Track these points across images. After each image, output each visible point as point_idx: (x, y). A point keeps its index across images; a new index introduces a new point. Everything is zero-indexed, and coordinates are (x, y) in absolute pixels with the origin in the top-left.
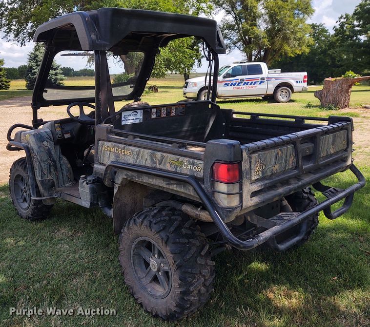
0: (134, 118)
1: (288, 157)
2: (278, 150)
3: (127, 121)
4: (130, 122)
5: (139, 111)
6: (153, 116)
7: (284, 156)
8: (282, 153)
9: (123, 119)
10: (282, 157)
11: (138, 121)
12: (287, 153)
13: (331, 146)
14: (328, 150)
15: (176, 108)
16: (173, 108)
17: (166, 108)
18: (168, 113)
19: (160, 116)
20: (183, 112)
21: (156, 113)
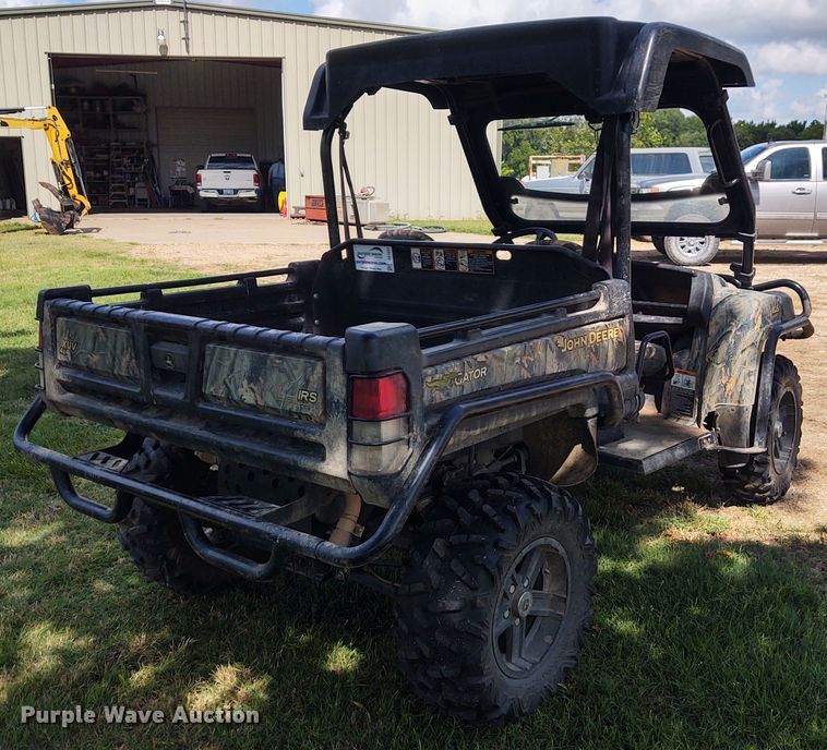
1: (118, 351)
2: (99, 328)
3: (365, 265)
4: (369, 267)
5: (385, 250)
7: (110, 346)
8: (106, 337)
9: (357, 259)
10: (105, 344)
11: (384, 269)
12: (116, 342)
13: (245, 382)
14: (232, 387)
15: (469, 257)
16: (460, 253)
17: (441, 251)
18: (452, 265)
19: (432, 266)
20: (490, 267)
21: (422, 259)
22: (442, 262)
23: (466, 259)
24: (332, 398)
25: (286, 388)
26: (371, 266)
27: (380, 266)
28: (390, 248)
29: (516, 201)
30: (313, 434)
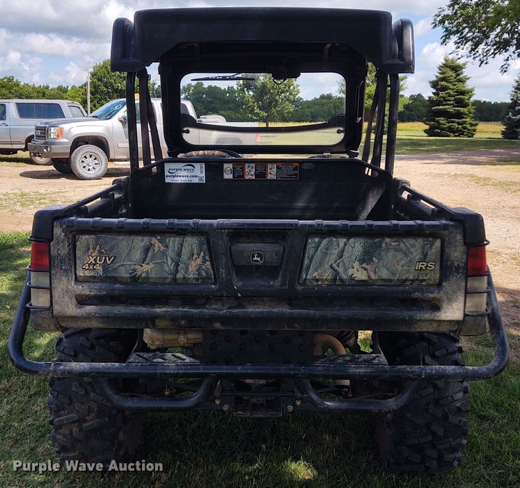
0: (189, 174)
1: (185, 258)
2: (154, 240)
3: (176, 179)
4: (179, 180)
5: (197, 166)
6: (228, 176)
7: (171, 254)
8: (165, 247)
9: (167, 173)
10: (163, 253)
11: (196, 180)
12: (180, 250)
13: (356, 264)
14: (340, 270)
15: (277, 167)
16: (269, 166)
17: (253, 165)
18: (261, 175)
19: (243, 176)
20: (296, 174)
21: (233, 172)
22: (253, 173)
23: (275, 170)
24: (453, 263)
25: (403, 262)
26: (181, 178)
27: (191, 179)
28: (203, 165)
29: (188, 132)
30: (432, 293)
